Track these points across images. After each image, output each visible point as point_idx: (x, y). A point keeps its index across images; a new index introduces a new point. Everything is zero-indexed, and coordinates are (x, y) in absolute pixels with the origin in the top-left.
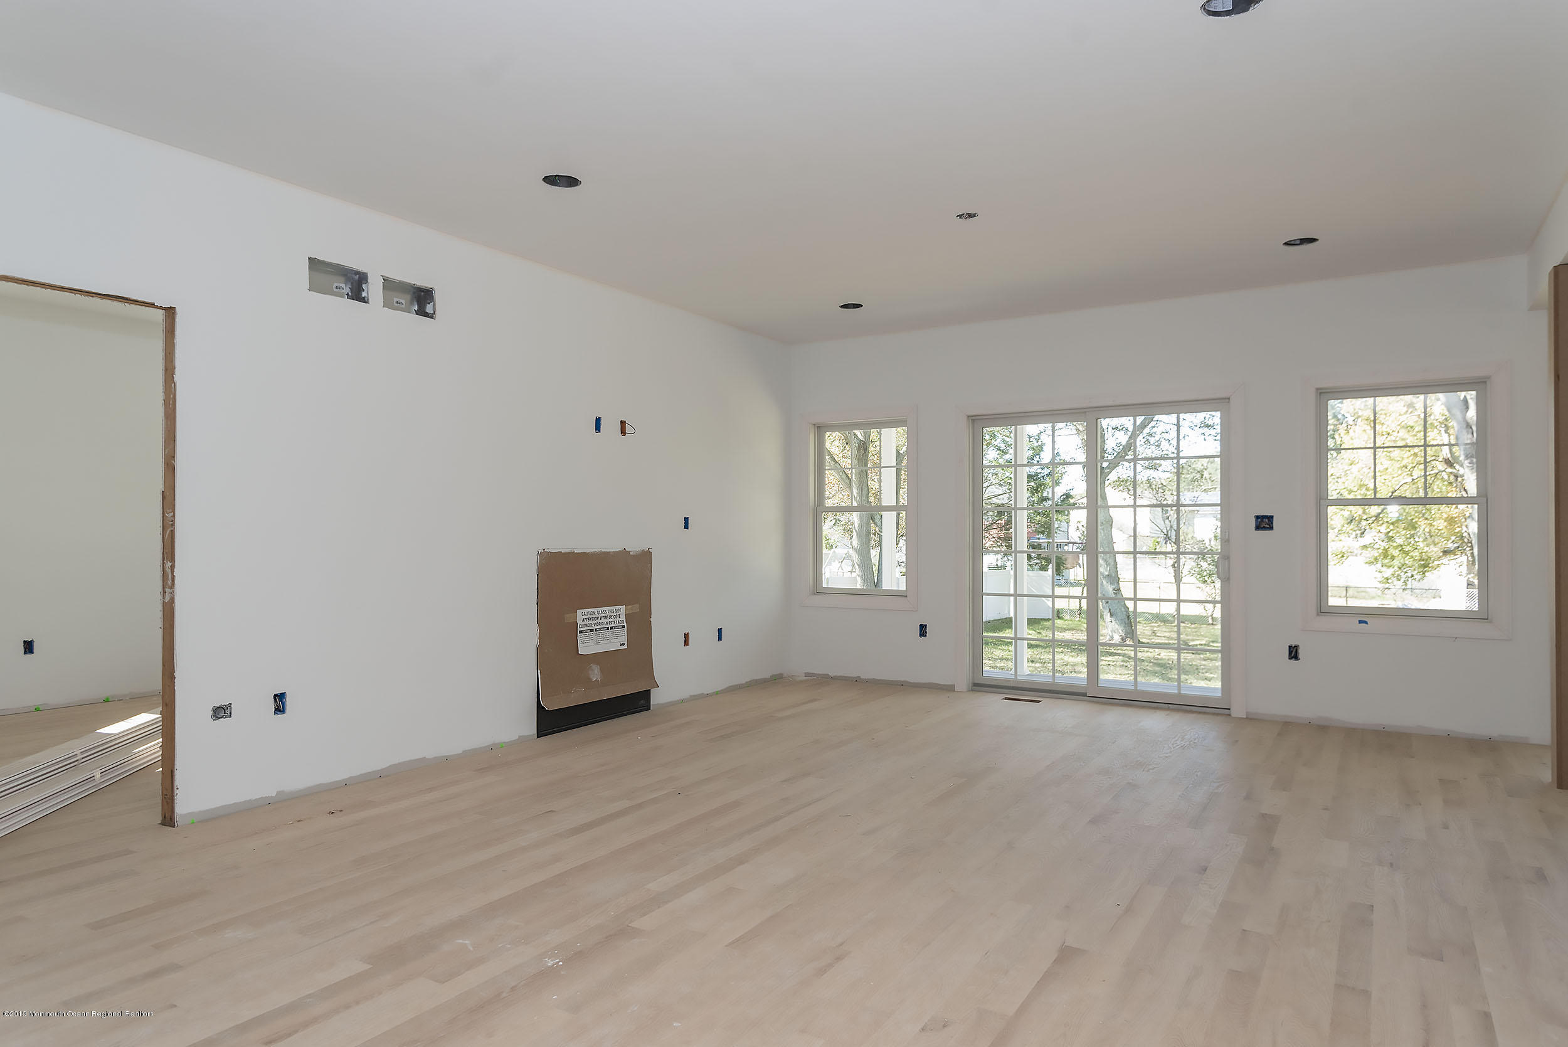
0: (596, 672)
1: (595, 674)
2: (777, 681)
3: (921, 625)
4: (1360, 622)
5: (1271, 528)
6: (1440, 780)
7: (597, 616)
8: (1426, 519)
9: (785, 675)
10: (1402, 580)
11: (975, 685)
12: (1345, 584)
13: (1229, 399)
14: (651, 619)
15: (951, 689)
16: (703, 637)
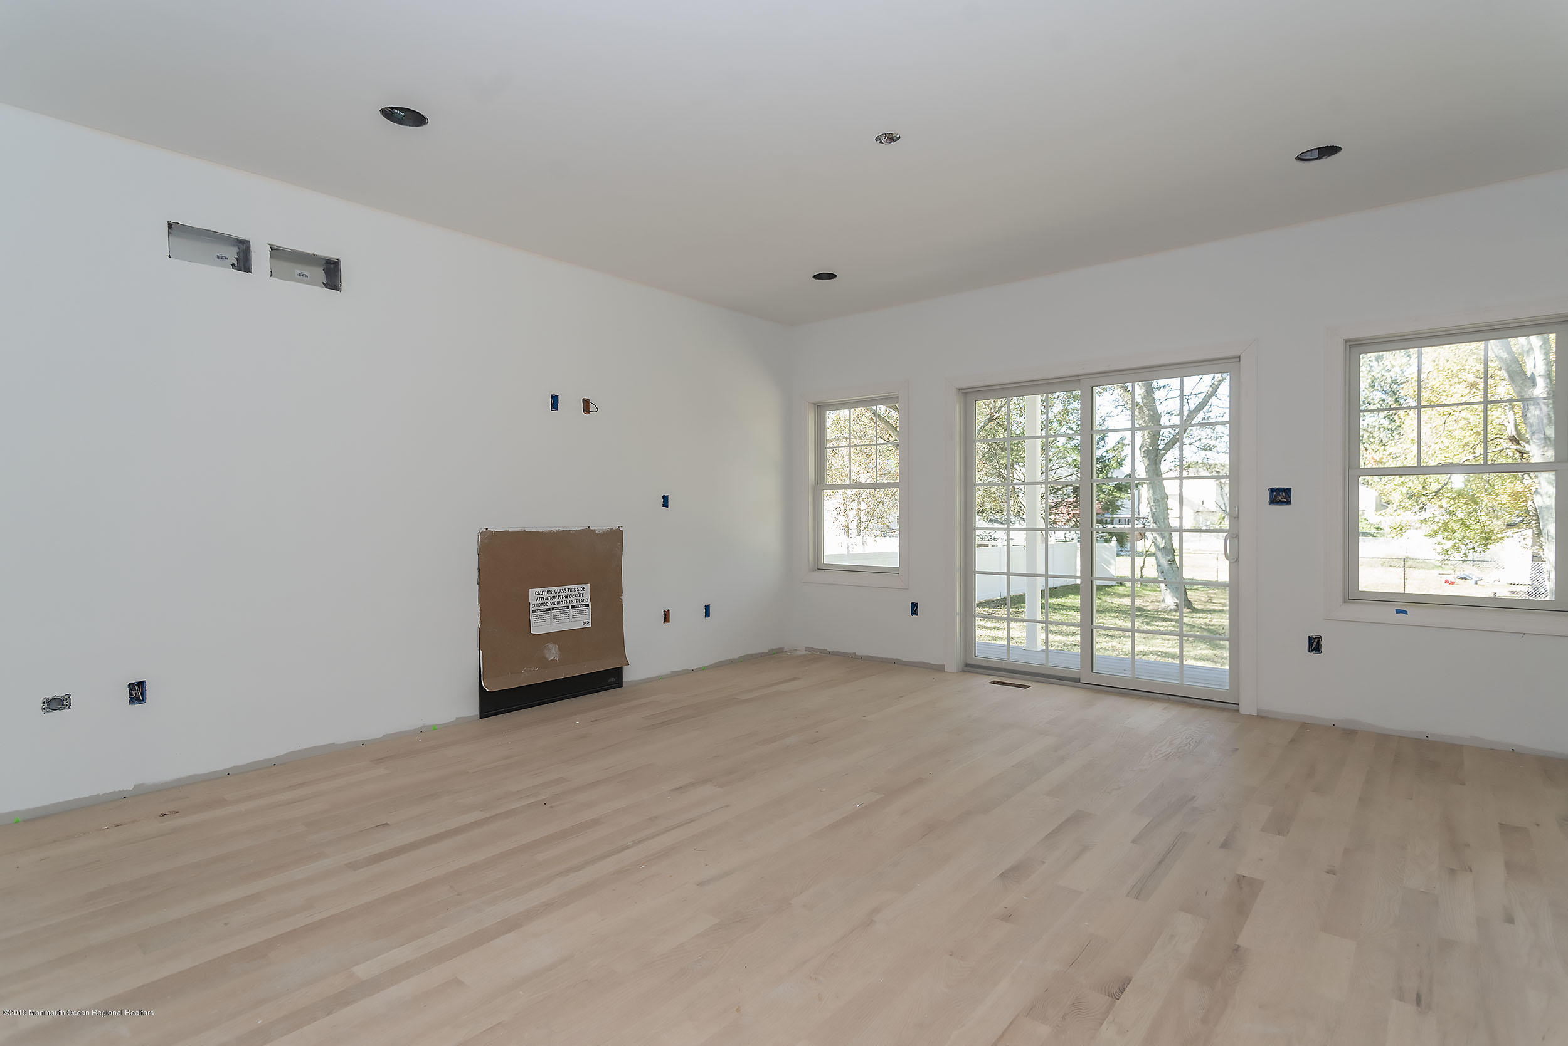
0: (553, 651)
1: (553, 652)
2: (775, 655)
3: (912, 603)
4: (1398, 611)
5: (1288, 502)
6: (1500, 824)
7: (555, 595)
8: (1490, 494)
9: (785, 649)
10: (1463, 552)
11: (967, 665)
12: (1403, 555)
13: (1239, 357)
14: (623, 598)
15: (940, 669)
16: (687, 614)
